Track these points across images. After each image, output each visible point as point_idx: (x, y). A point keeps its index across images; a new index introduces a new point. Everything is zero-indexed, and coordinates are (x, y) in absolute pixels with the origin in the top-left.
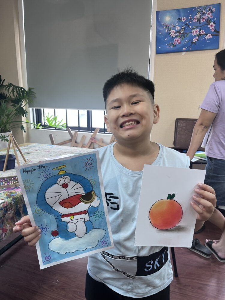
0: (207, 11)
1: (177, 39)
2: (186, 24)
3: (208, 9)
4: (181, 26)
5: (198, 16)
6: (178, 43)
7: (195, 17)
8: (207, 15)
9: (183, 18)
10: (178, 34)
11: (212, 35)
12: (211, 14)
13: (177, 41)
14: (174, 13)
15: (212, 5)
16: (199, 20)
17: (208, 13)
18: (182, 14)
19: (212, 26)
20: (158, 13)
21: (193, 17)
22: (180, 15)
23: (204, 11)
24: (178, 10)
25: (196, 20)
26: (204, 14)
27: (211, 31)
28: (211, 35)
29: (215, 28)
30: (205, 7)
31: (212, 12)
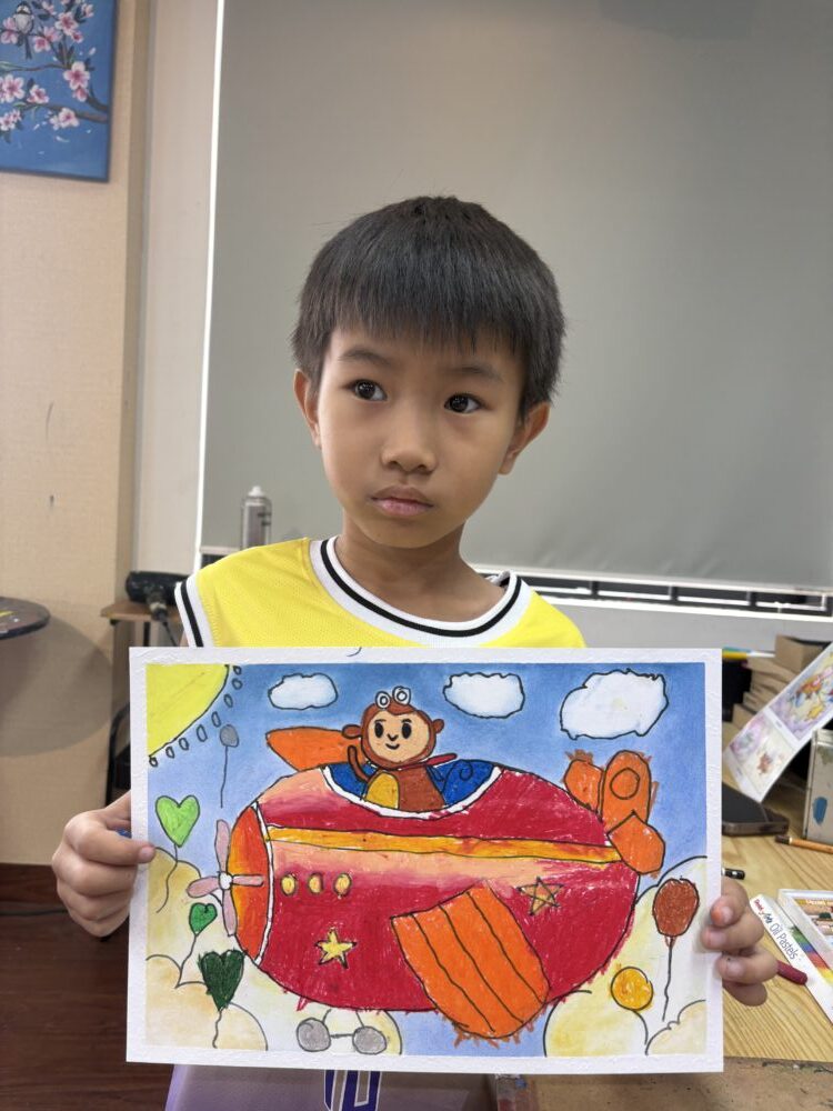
0: (57, 9)
7: (8, 23)
8: (57, 25)
11: (77, 116)
12: (76, 25)
16: (23, 37)
17: (62, 16)
19: (77, 76)
23: (45, 5)
25: (14, 39)
26: (45, 17)
27: (76, 99)
28: (72, 113)
29: (90, 87)
31: (79, 17)
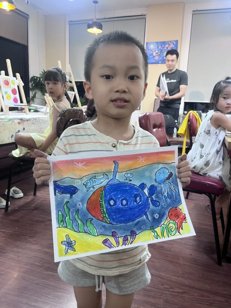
0: (171, 43)
1: (157, 57)
2: (161, 50)
3: (172, 43)
4: (158, 51)
5: (167, 46)
6: (157, 59)
7: (165, 46)
8: (171, 46)
9: (159, 46)
10: (157, 54)
12: (173, 45)
13: (157, 58)
14: (155, 44)
15: (174, 41)
16: (167, 48)
17: (172, 44)
18: (159, 44)
20: (147, 43)
21: (164, 46)
22: (158, 45)
23: (170, 44)
24: (157, 42)
25: (166, 48)
26: (170, 45)
30: (171, 42)
31: (174, 44)
